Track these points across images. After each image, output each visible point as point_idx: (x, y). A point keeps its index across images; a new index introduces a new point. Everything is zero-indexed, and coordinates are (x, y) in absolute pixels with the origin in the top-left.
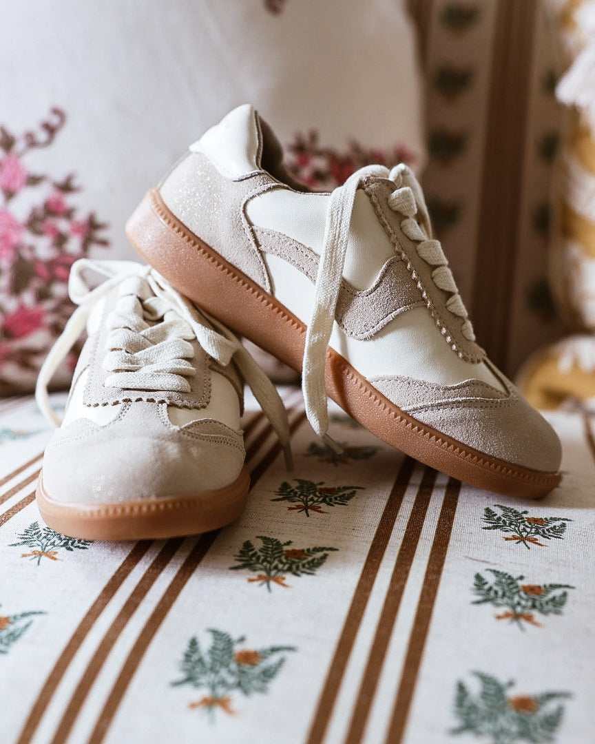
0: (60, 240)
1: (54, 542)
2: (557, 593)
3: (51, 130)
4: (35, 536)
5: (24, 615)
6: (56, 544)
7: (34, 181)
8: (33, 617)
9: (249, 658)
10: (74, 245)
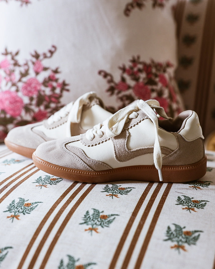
0: (53, 89)
1: (46, 182)
2: (203, 203)
3: (52, 53)
4: (40, 180)
5: (35, 203)
6: (47, 183)
7: (45, 69)
8: (38, 203)
9: (104, 217)
10: (58, 91)
